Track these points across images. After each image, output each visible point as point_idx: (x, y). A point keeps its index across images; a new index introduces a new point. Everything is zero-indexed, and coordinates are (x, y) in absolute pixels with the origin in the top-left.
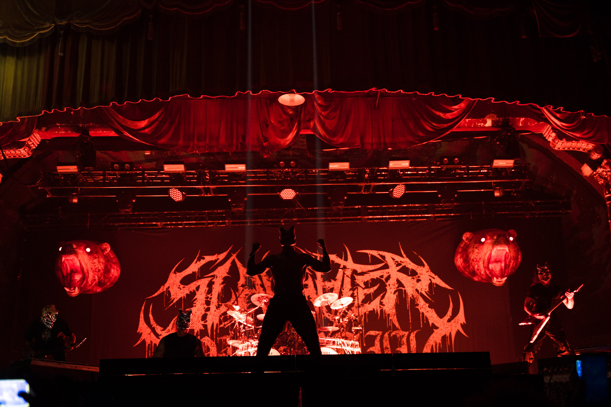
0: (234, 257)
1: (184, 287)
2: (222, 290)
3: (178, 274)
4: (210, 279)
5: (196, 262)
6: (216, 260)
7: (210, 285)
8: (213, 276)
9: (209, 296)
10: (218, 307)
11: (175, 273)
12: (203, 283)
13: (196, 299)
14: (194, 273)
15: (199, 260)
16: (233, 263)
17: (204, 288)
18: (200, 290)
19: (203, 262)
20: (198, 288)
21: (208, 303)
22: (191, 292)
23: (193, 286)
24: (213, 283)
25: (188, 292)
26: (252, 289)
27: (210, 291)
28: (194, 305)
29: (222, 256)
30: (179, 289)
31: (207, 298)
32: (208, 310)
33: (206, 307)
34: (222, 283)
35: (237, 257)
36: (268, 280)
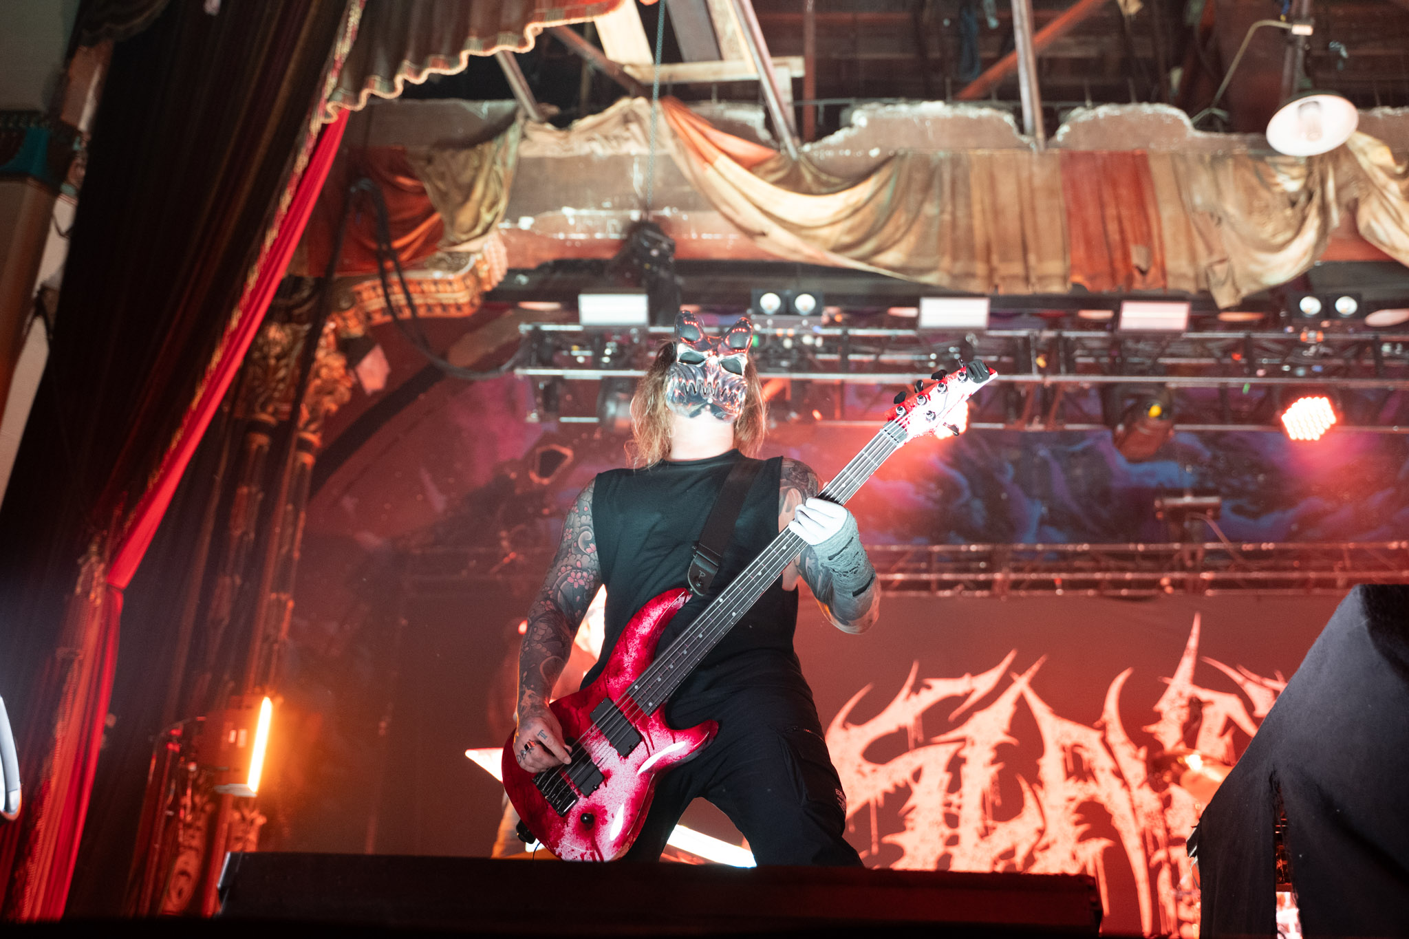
0: (1021, 684)
1: (874, 771)
2: (993, 783)
3: (854, 730)
4: (952, 748)
5: (908, 697)
6: (967, 695)
7: (955, 765)
8: (963, 740)
9: (954, 798)
10: (986, 833)
11: (844, 726)
12: (934, 759)
13: (912, 809)
14: (902, 732)
15: (916, 689)
16: (1021, 702)
17: (936, 777)
18: (924, 779)
19: (926, 699)
20: (917, 775)
21: (952, 820)
22: (896, 786)
23: (900, 769)
24: (963, 761)
25: (889, 787)
26: (1086, 781)
27: (955, 785)
28: (909, 825)
29: (985, 682)
30: (859, 776)
31: (948, 805)
32: (953, 841)
33: (948, 832)
34: (994, 762)
35: (1033, 684)
36: (1136, 757)
